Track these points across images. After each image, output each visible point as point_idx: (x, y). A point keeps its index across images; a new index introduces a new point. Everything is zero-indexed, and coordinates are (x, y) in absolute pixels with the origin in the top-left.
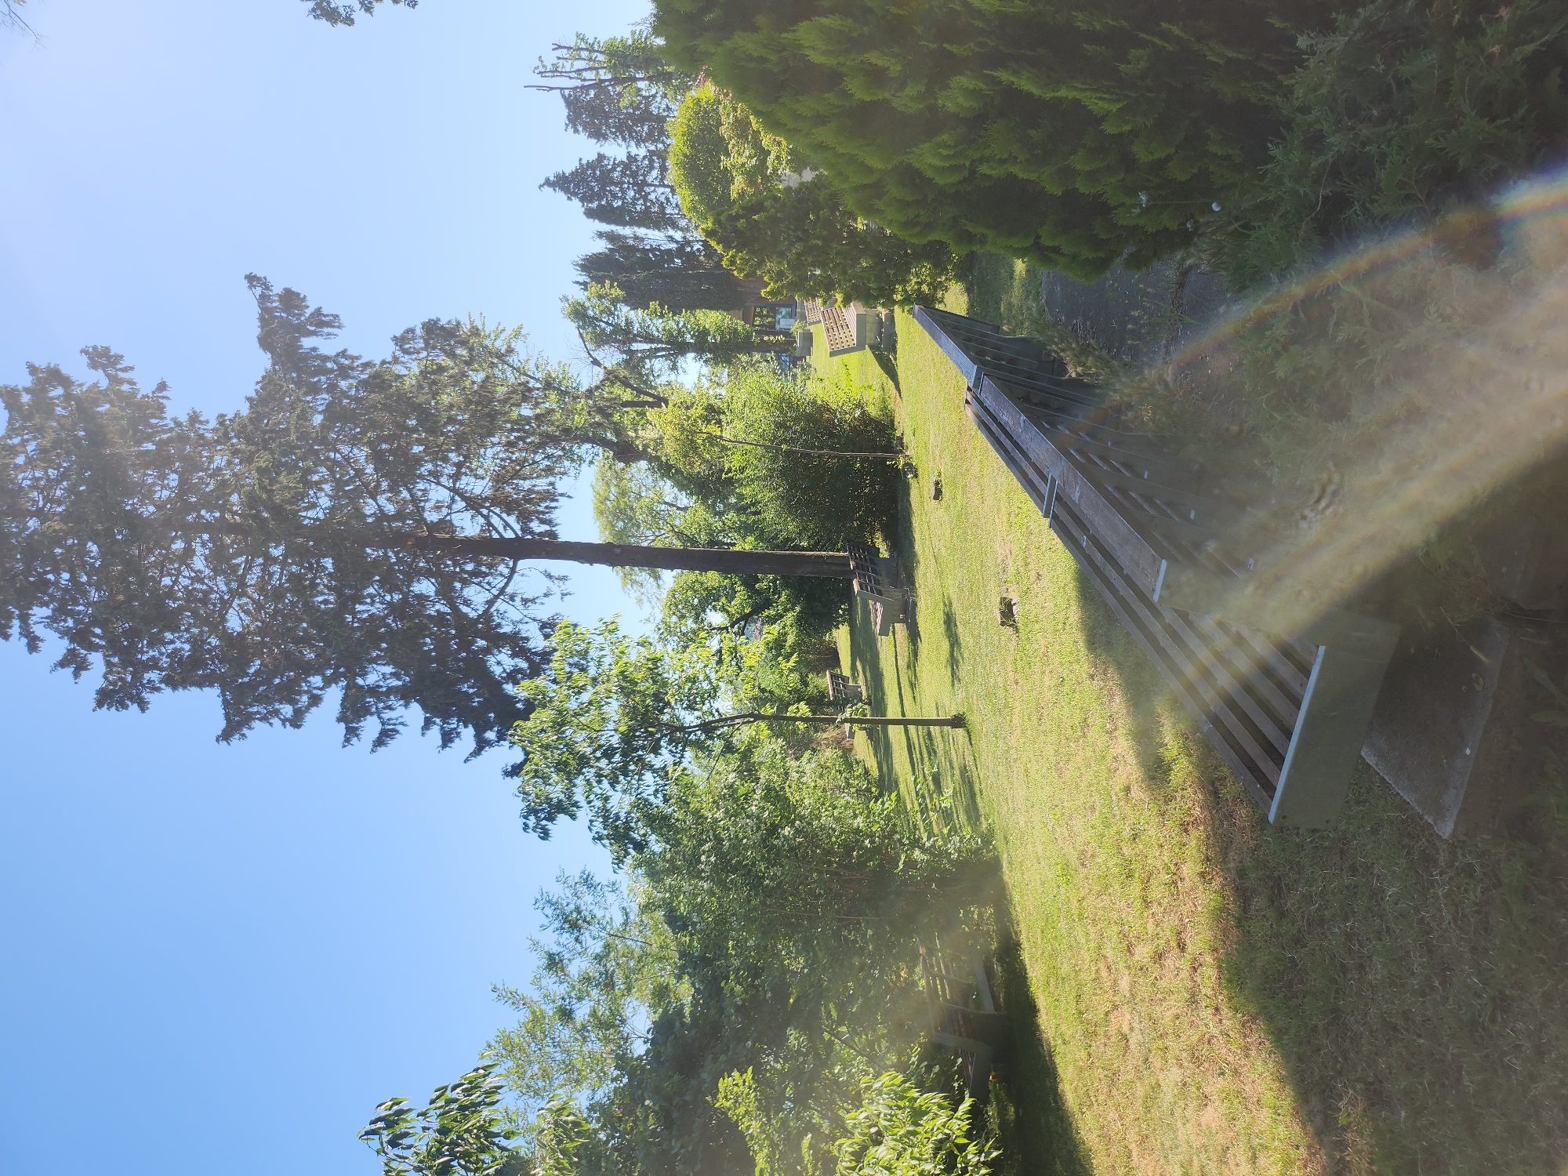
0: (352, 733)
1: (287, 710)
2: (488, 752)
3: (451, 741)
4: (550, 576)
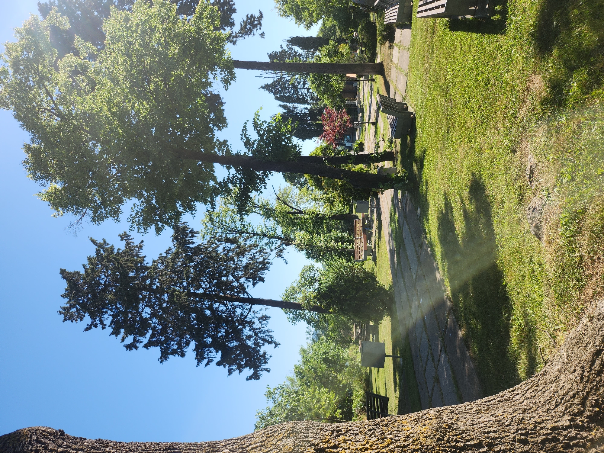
0: (199, 363)
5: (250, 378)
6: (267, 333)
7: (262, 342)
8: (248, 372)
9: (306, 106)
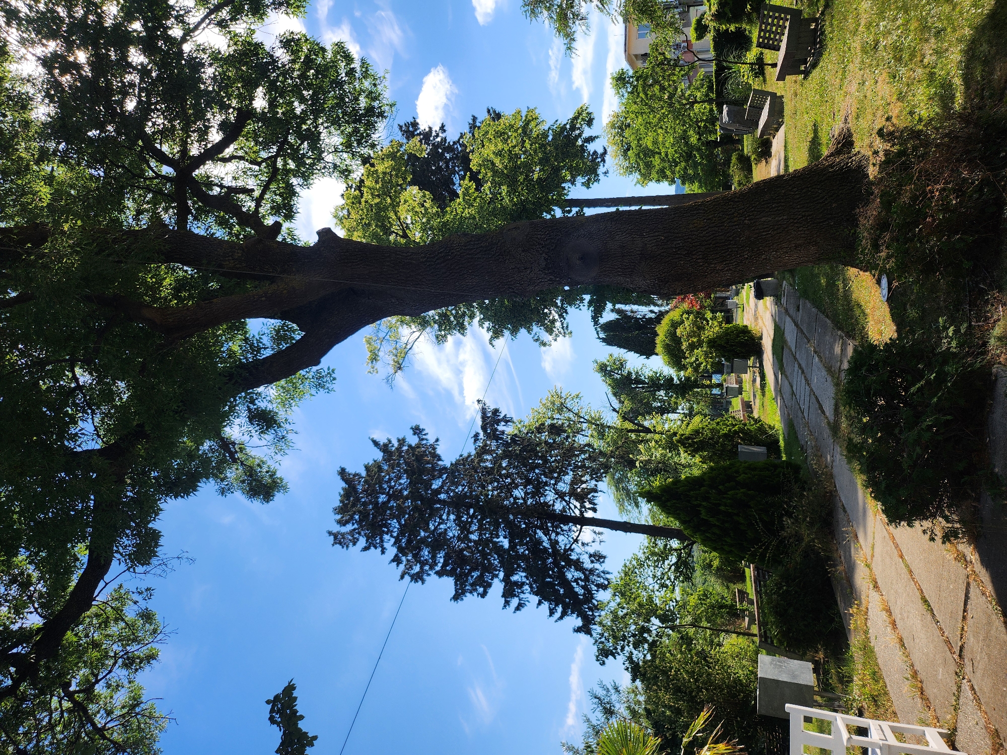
0: (507, 603)
1: (481, 590)
2: (566, 619)
3: (554, 613)
4: (595, 532)
5: (578, 630)
6: (602, 574)
7: (596, 588)
8: (575, 621)
9: (652, 308)
